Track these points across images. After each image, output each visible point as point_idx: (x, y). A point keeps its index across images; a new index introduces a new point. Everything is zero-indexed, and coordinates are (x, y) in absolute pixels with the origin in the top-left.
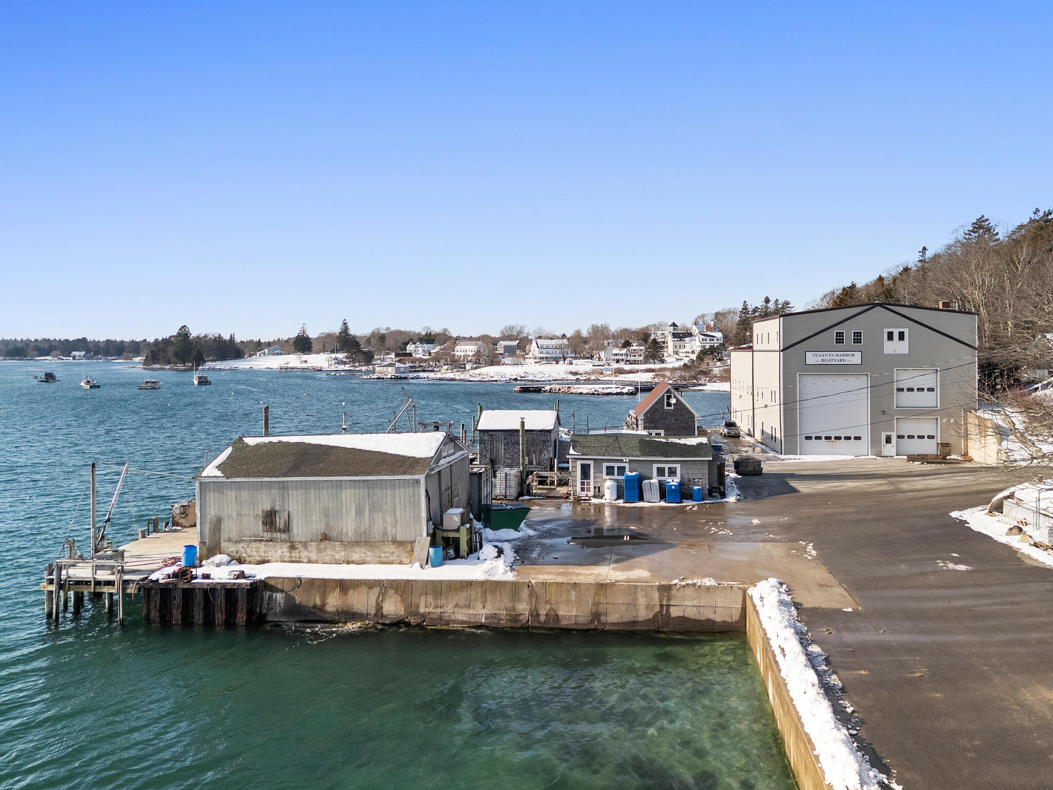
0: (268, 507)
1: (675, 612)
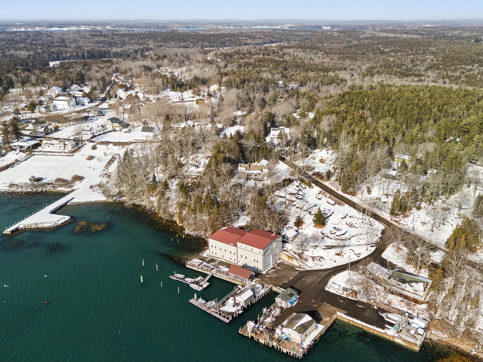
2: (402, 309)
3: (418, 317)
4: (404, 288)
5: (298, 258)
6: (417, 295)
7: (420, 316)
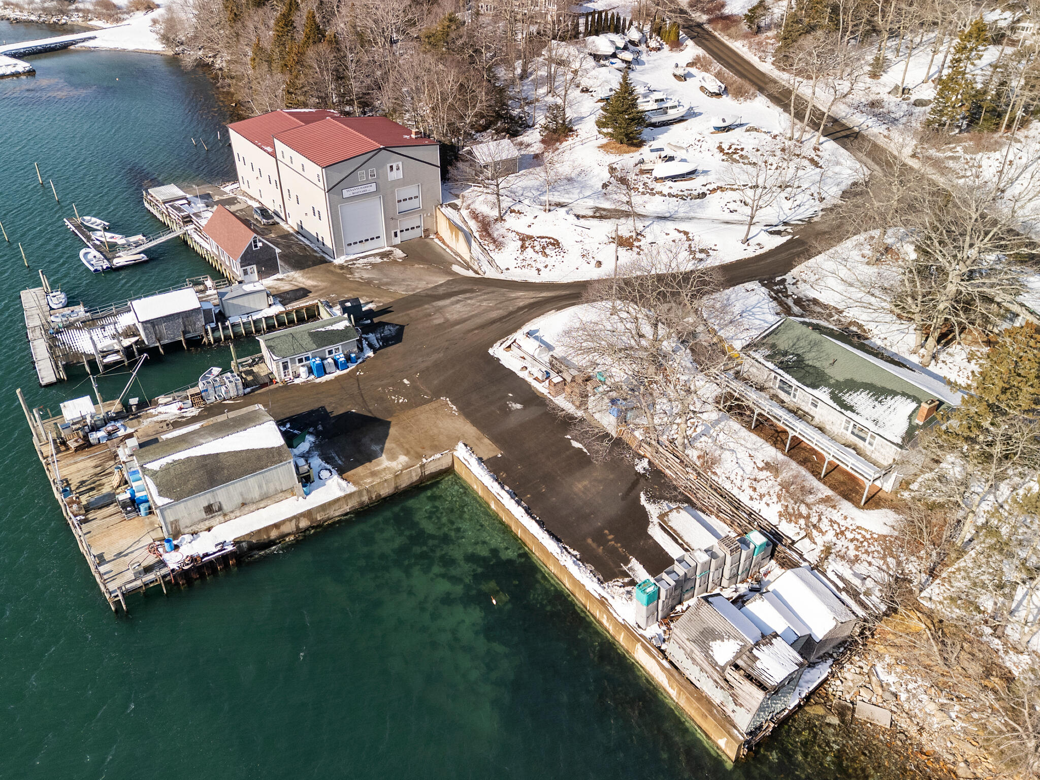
0: (206, 504)
1: (427, 473)
2: (756, 506)
3: (817, 568)
4: (807, 407)
5: (477, 235)
6: (859, 452)
7: (834, 567)
